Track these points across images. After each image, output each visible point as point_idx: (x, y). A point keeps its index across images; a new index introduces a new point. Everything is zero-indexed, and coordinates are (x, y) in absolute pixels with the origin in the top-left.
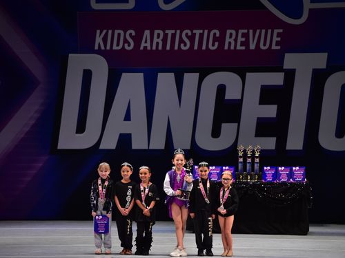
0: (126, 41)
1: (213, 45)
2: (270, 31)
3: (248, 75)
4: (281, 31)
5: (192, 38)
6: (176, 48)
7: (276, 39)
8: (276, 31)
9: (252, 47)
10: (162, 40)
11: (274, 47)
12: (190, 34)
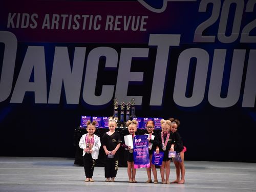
0: (31, 22)
1: (97, 27)
2: (139, 17)
3: (123, 50)
4: (147, 17)
5: (81, 21)
6: (69, 28)
7: (143, 23)
8: (143, 17)
9: (126, 28)
10: (58, 22)
11: (142, 29)
12: (79, 18)
